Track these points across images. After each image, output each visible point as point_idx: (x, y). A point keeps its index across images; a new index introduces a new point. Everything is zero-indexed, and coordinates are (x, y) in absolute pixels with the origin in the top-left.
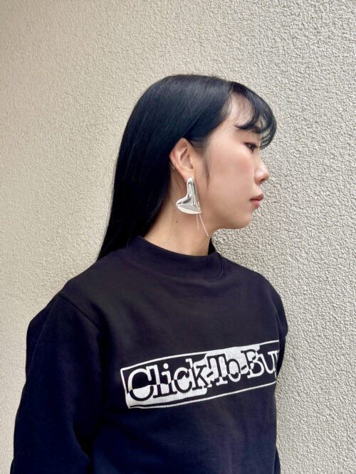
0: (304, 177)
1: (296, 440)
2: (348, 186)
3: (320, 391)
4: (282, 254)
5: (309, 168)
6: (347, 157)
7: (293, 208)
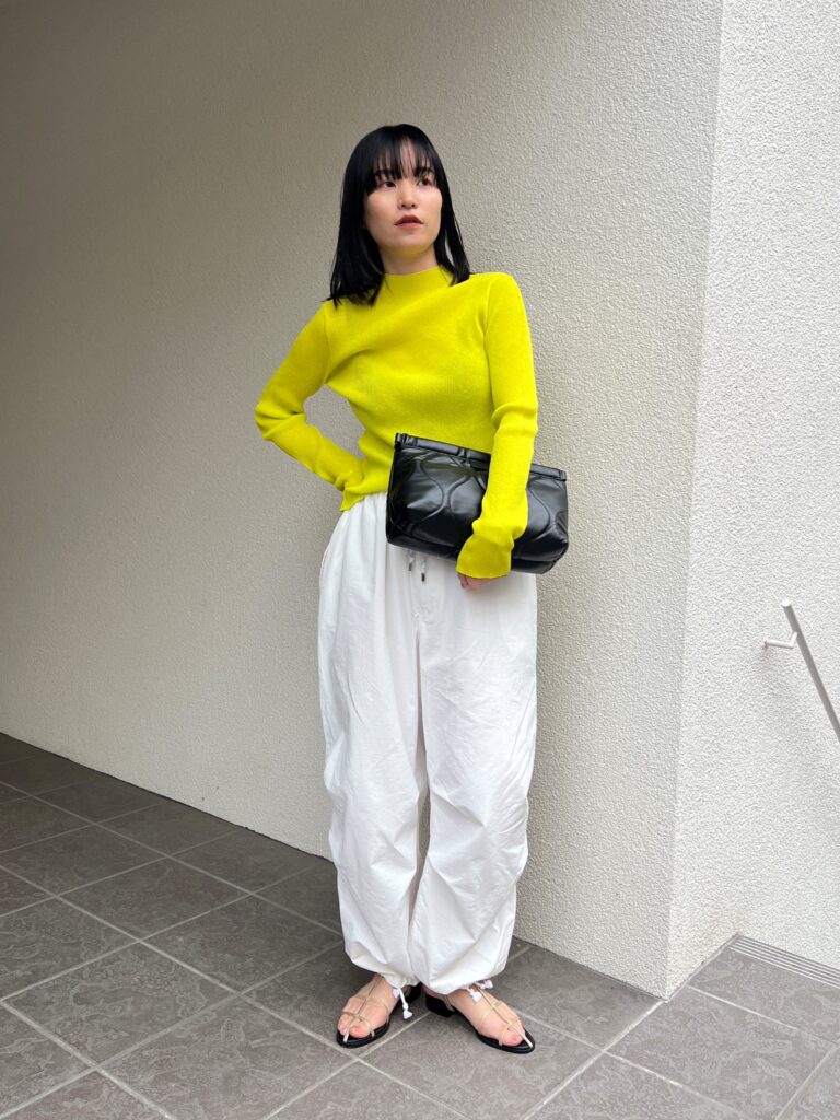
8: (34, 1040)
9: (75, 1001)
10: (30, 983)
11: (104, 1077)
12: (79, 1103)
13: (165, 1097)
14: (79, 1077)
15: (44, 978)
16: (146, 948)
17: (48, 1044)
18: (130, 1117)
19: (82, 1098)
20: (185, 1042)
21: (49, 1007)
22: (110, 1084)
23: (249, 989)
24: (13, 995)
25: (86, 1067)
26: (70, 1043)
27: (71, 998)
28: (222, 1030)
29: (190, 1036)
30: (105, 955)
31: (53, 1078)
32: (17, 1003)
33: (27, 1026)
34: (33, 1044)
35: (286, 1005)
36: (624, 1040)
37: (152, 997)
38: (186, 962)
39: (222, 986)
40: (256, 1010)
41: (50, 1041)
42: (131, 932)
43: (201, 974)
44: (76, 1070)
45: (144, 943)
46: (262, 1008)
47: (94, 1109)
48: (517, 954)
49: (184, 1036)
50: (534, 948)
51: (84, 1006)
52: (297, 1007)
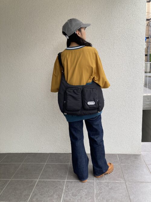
9: (73, 196)
10: (61, 198)
15: (62, 195)
21: (71, 200)
23: (95, 179)
30: (65, 186)
35: (104, 179)
42: (62, 179)
45: (67, 180)
46: (101, 181)
48: (118, 156)
49: (99, 192)
50: (118, 154)
51: (76, 197)
52: (105, 178)
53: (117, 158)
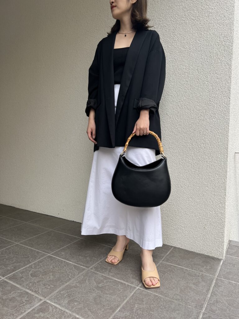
0: (203, 16)
1: (197, 93)
2: (216, 17)
3: (205, 77)
4: (196, 40)
5: (205, 13)
6: (216, 9)
7: (200, 26)
8: (19, 291)
10: (14, 271)
11: (49, 303)
12: (42, 315)
13: (74, 309)
14: (39, 304)
15: (18, 269)
16: (52, 257)
17: (24, 292)
18: (63, 318)
19: (42, 312)
20: (75, 287)
21: (22, 279)
22: (52, 306)
23: (91, 267)
24: (8, 276)
25: (41, 300)
26: (32, 291)
27: (30, 275)
28: (87, 281)
29: (76, 285)
30: (39, 260)
31: (29, 305)
32: (10, 278)
33: (15, 286)
34: (19, 293)
35: (106, 271)
36: (220, 273)
37: (59, 272)
38: (67, 260)
39: (81, 267)
40: (96, 274)
41: (25, 291)
42: (46, 252)
43: (73, 264)
44: (37, 301)
45: (51, 255)
46: (98, 273)
47: (48, 316)
48: (171, 250)
49: (74, 285)
50: (175, 248)
51: (35, 277)
52: (110, 271)
53: (167, 252)
